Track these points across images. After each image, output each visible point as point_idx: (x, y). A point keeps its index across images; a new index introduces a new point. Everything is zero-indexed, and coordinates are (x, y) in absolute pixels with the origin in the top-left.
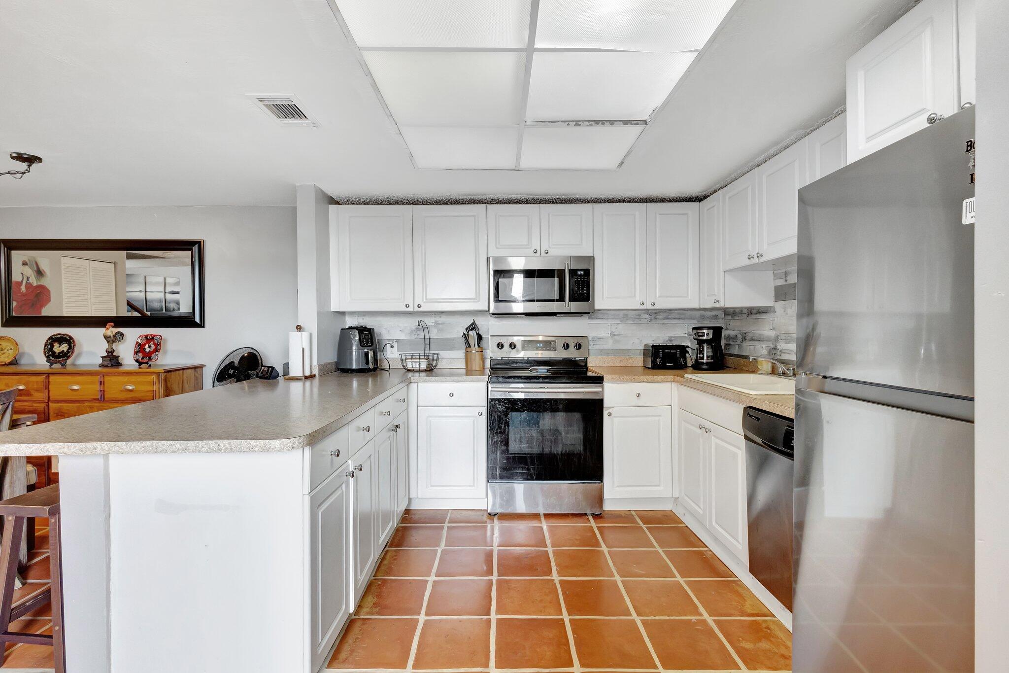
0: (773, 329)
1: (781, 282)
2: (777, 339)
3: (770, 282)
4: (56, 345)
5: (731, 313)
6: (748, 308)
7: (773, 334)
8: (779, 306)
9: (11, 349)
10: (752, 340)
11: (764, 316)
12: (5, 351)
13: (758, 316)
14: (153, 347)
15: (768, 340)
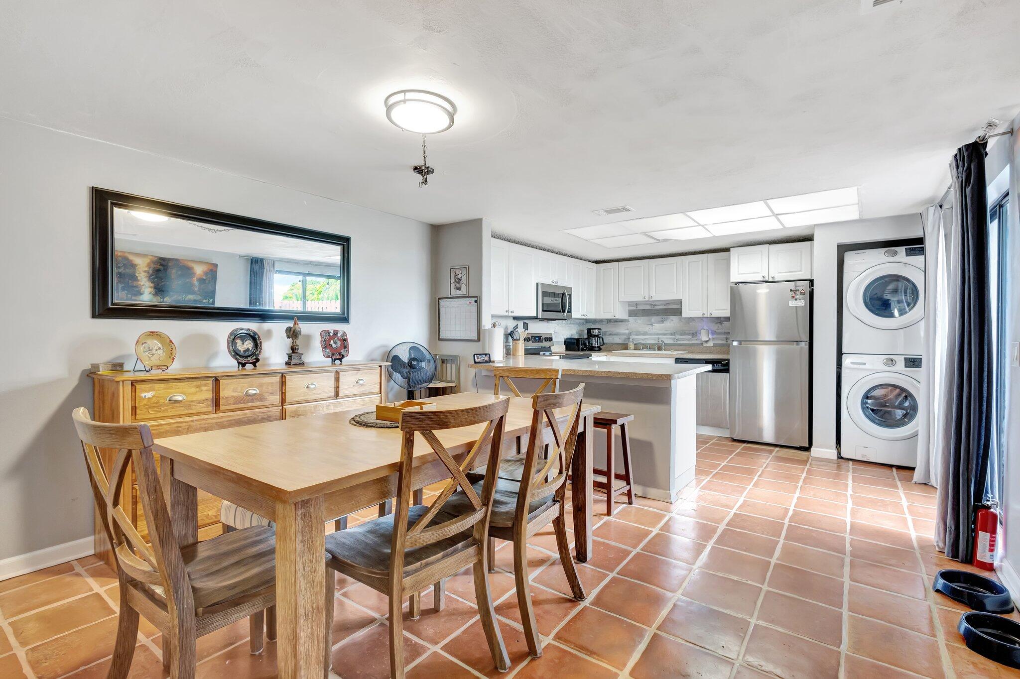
0: (628, 329)
1: (634, 308)
2: (630, 334)
3: (627, 308)
4: (239, 342)
5: (595, 321)
6: (607, 319)
7: (627, 332)
8: (631, 319)
9: (160, 349)
10: (610, 335)
11: (623, 323)
12: (154, 351)
13: (615, 323)
14: (339, 343)
15: (624, 334)
